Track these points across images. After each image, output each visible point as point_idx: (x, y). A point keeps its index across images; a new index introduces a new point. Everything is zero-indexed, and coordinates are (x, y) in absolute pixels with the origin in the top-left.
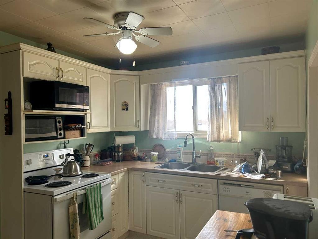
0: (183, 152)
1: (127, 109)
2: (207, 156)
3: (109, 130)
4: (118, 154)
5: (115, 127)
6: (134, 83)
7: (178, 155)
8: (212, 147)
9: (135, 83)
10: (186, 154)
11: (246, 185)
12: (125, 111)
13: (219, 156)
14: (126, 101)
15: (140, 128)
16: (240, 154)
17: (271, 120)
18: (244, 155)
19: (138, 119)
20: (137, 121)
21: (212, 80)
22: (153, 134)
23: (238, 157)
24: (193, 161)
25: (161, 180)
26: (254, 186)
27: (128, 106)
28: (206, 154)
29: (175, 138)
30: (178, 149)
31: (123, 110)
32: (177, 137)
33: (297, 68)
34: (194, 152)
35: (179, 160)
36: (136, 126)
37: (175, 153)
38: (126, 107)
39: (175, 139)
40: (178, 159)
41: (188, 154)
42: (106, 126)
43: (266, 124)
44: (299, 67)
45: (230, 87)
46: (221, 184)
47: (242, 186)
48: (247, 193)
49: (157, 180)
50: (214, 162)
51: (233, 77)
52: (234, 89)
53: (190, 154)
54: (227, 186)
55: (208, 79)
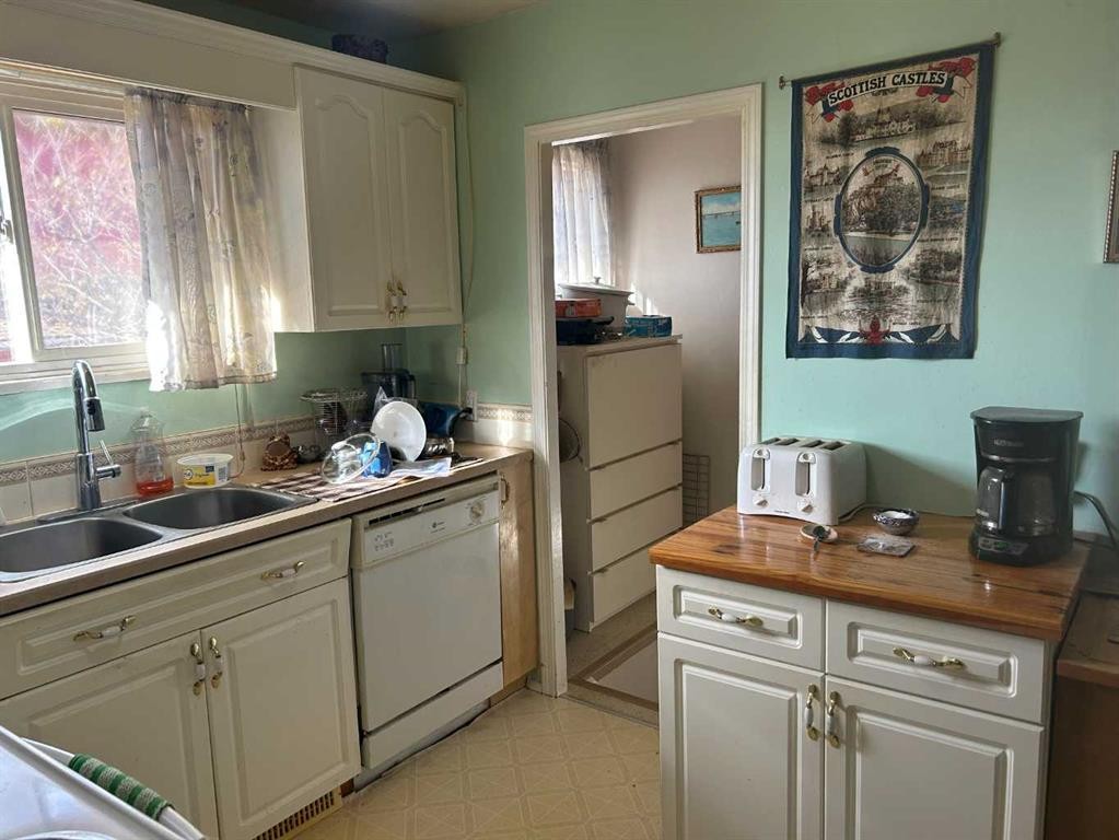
2: (133, 461)
10: (13, 481)
11: (426, 505)
13: (185, 447)
16: (256, 423)
17: (397, 289)
18: (266, 427)
21: (148, 103)
25: (110, 625)
26: (443, 500)
28: (128, 456)
33: (439, 131)
34: (87, 458)
41: (23, 480)
43: (388, 304)
44: (444, 130)
45: (222, 154)
46: (366, 529)
47: (420, 509)
48: (434, 526)
49: (80, 636)
50: (170, 481)
51: (229, 113)
52: (239, 164)
53: (36, 477)
54: (384, 528)
55: (127, 94)
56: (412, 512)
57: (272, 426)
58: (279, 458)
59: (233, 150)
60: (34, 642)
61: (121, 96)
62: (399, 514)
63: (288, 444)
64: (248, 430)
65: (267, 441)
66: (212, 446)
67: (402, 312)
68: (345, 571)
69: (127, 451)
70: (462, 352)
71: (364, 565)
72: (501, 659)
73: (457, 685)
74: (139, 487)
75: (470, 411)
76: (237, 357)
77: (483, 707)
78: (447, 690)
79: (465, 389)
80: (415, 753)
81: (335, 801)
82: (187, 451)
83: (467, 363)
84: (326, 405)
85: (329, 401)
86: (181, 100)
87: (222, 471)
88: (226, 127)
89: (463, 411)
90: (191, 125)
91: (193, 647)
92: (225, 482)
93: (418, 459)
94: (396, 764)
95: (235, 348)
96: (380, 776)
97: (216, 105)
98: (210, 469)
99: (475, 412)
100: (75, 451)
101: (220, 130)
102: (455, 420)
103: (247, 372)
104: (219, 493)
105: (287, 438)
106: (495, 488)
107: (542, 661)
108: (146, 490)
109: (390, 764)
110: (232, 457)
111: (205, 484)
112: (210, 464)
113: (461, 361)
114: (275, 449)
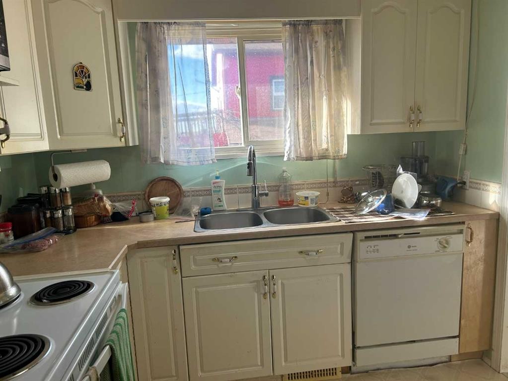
0: (225, 189)
1: (88, 87)
2: (278, 190)
3: (44, 146)
4: (63, 212)
5: (59, 137)
6: (98, 13)
7: (215, 197)
8: (286, 172)
9: (103, 13)
10: (232, 193)
11: (405, 234)
12: (83, 93)
13: (301, 187)
14: (84, 64)
15: (126, 141)
16: (338, 179)
17: (416, 110)
18: (344, 181)
19: (119, 115)
20: (117, 121)
21: (292, 28)
22: (159, 154)
23: (334, 186)
24: (253, 205)
25: (227, 258)
26: (419, 233)
27: (89, 77)
28: (276, 188)
29: (212, 160)
30: (214, 183)
31: (78, 87)
32: (216, 156)
33: (459, 13)
34: (255, 187)
35: (220, 206)
36: (115, 135)
37: (208, 192)
38: (85, 81)
39: (211, 162)
40: (215, 206)
41: (236, 193)
42: (36, 135)
43: (409, 119)
44: (463, 12)
45: (327, 47)
46: (361, 240)
47: (400, 236)
48: (409, 247)
49: (214, 260)
50: (292, 201)
51: (332, 25)
52: (335, 51)
53: (240, 193)
54: (373, 242)
55: (283, 26)
56: (395, 236)
57: (348, 181)
58: (345, 197)
59: (334, 44)
60: (198, 258)
61: (280, 28)
62: (386, 236)
63: (351, 191)
64: (334, 182)
65: (342, 188)
66: (315, 188)
67: (418, 123)
68: (349, 261)
69: (277, 186)
70: (462, 147)
71: (358, 260)
72: (458, 336)
73: (421, 341)
74: (280, 202)
75: (464, 183)
76: (328, 146)
77: (444, 359)
78: (414, 341)
79: (463, 170)
80: (392, 368)
81: (337, 373)
82: (303, 189)
83: (466, 153)
84: (373, 173)
85: (374, 172)
86: (308, 23)
87: (312, 200)
88: (331, 33)
89: (460, 183)
90: (312, 35)
91: (264, 276)
92: (314, 205)
93: (411, 208)
94: (378, 369)
95: (328, 143)
96: (367, 372)
97: (326, 22)
98: (306, 198)
99: (468, 184)
100: (251, 184)
101: (326, 34)
102: (453, 188)
103: (331, 154)
104: (308, 209)
105: (351, 188)
106: (461, 232)
107: (493, 347)
108: (282, 204)
109: (375, 368)
110: (319, 193)
111: (304, 205)
112: (307, 196)
113: (461, 152)
114: (344, 193)
